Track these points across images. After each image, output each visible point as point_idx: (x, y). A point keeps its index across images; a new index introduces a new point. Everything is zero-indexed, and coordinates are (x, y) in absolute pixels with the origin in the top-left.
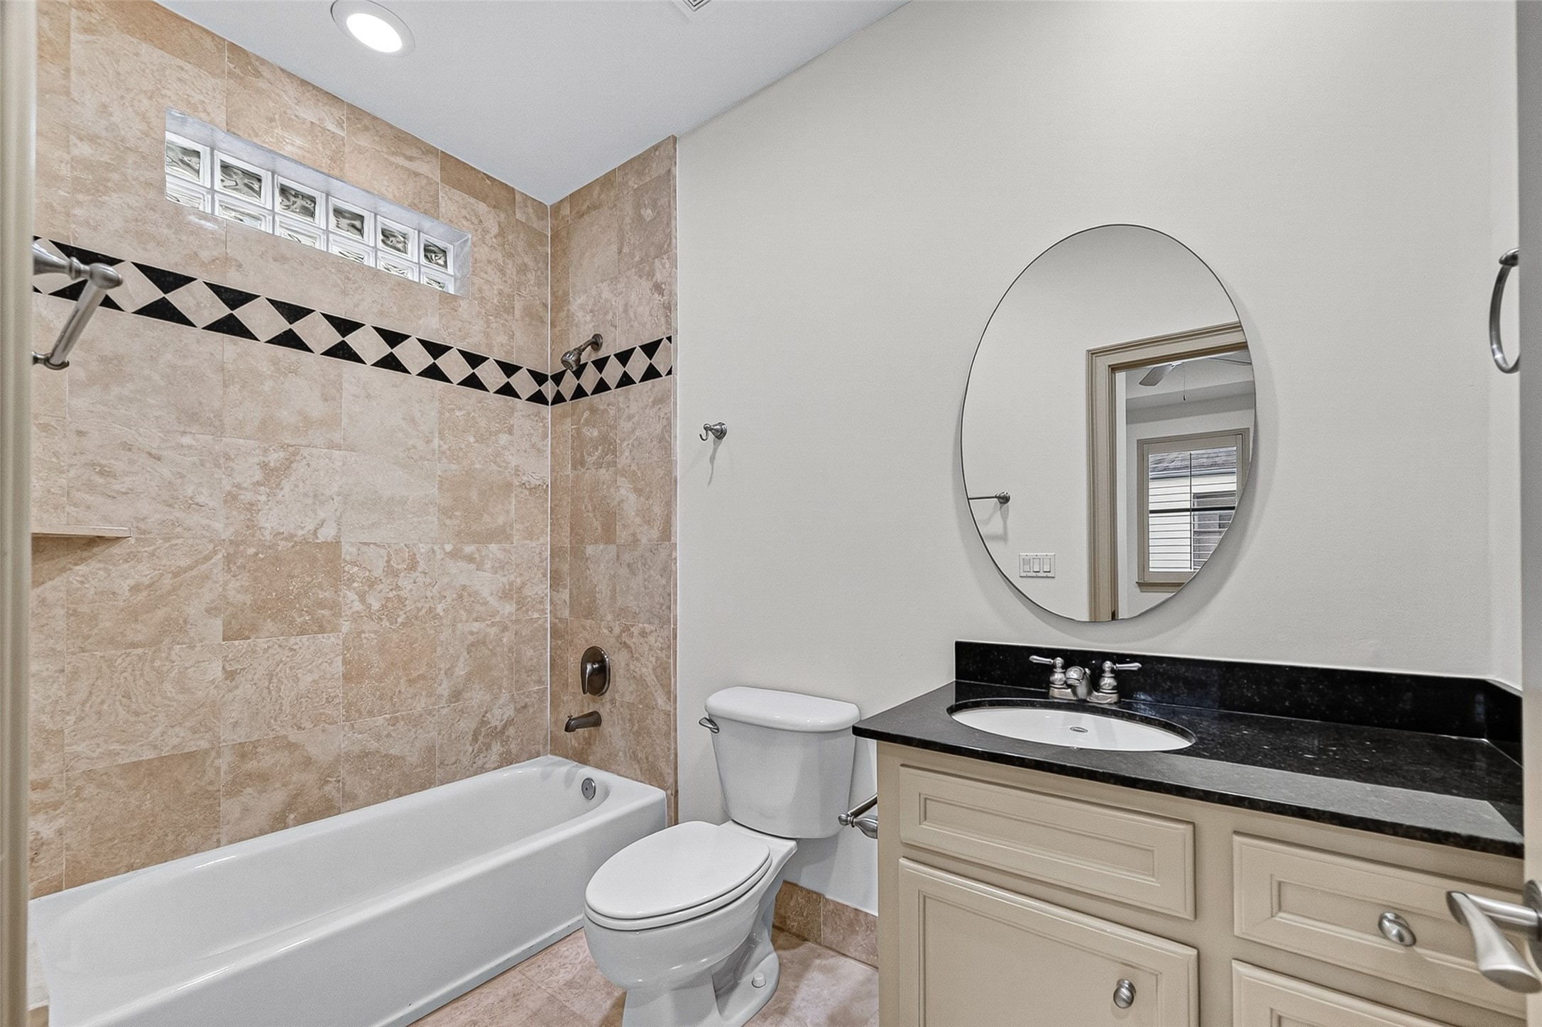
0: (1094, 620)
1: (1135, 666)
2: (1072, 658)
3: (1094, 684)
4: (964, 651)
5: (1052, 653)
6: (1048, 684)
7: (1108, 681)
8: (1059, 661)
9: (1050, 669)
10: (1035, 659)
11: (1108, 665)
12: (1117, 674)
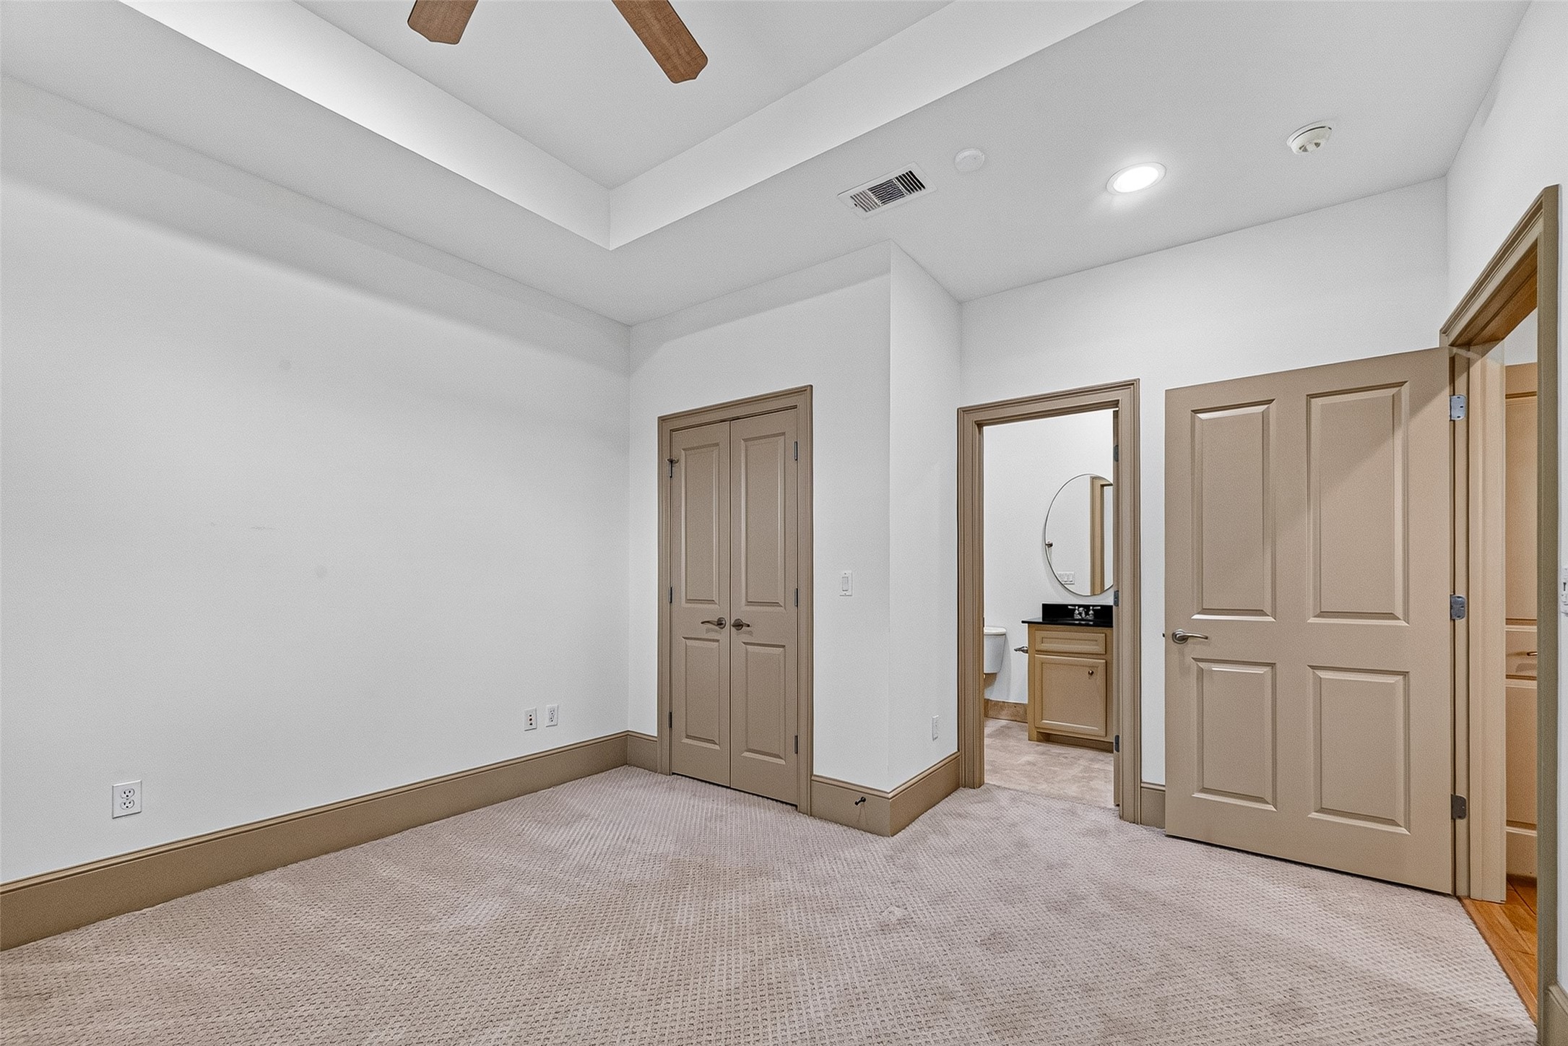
0: (1093, 594)
1: (1099, 608)
2: (1080, 606)
3: (1087, 614)
4: (1046, 607)
5: (1075, 605)
6: (1074, 614)
7: (1091, 612)
8: (1077, 607)
9: (1075, 610)
10: (1069, 607)
11: (1091, 608)
12: (1093, 610)
